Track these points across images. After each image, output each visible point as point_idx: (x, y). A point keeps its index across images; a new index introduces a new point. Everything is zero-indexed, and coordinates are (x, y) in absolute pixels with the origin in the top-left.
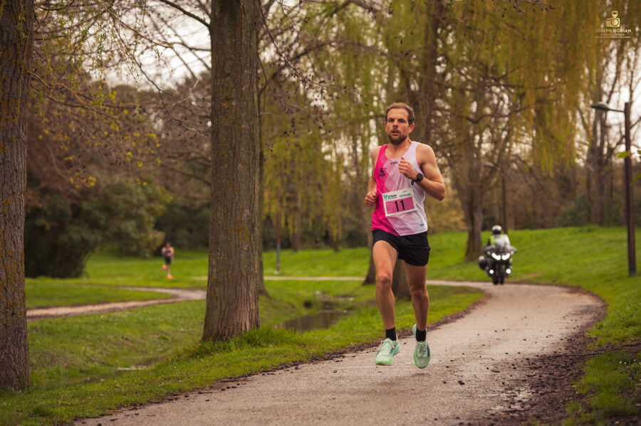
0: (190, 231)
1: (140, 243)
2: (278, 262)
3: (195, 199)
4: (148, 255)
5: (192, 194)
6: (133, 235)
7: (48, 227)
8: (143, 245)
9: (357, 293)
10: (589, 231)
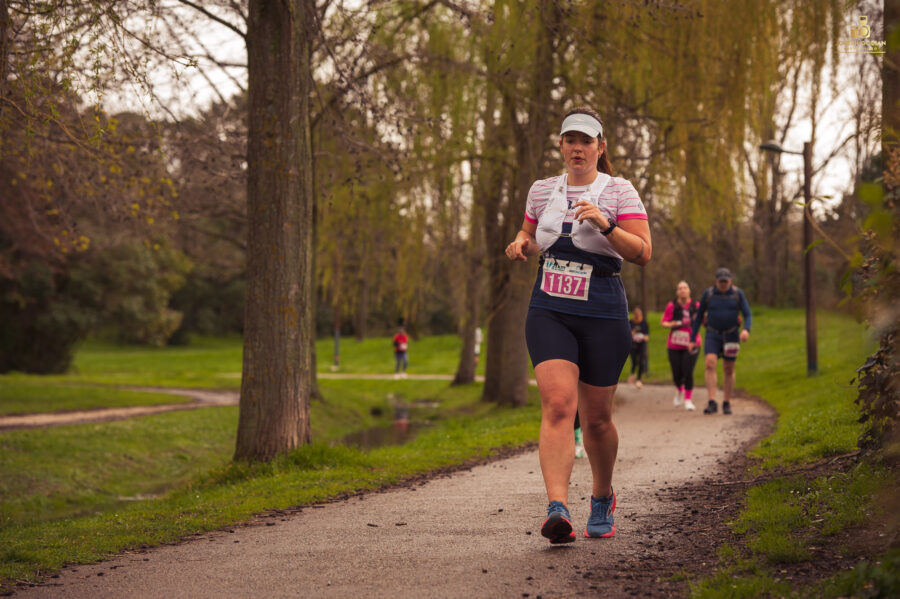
0: (217, 310)
1: (149, 326)
2: (336, 354)
3: (224, 268)
4: (159, 343)
5: (220, 261)
7: (23, 305)
8: (153, 328)
9: (443, 396)
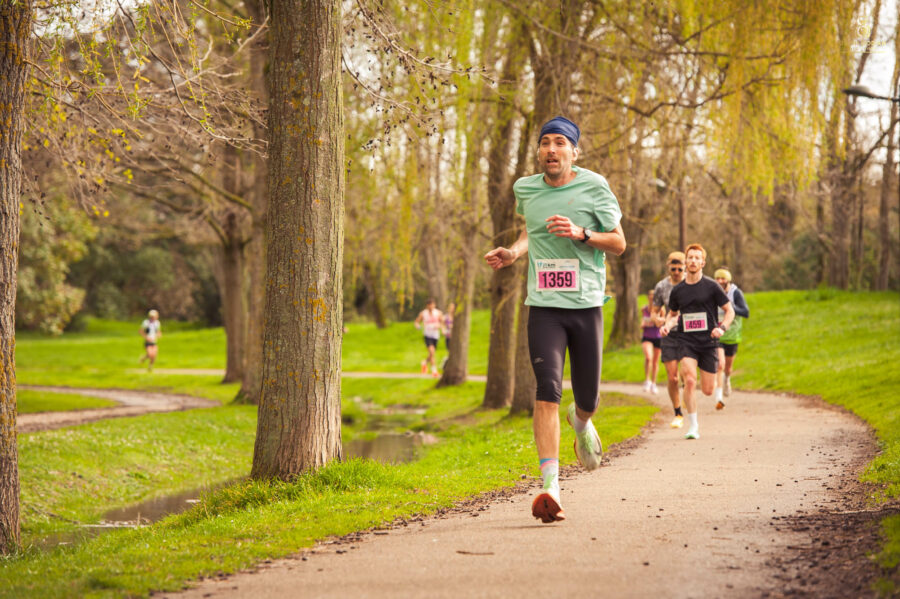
1: (42, 307)
4: (54, 328)
5: (127, 222)
6: (29, 292)
8: (46, 310)
9: (427, 401)
10: (823, 298)
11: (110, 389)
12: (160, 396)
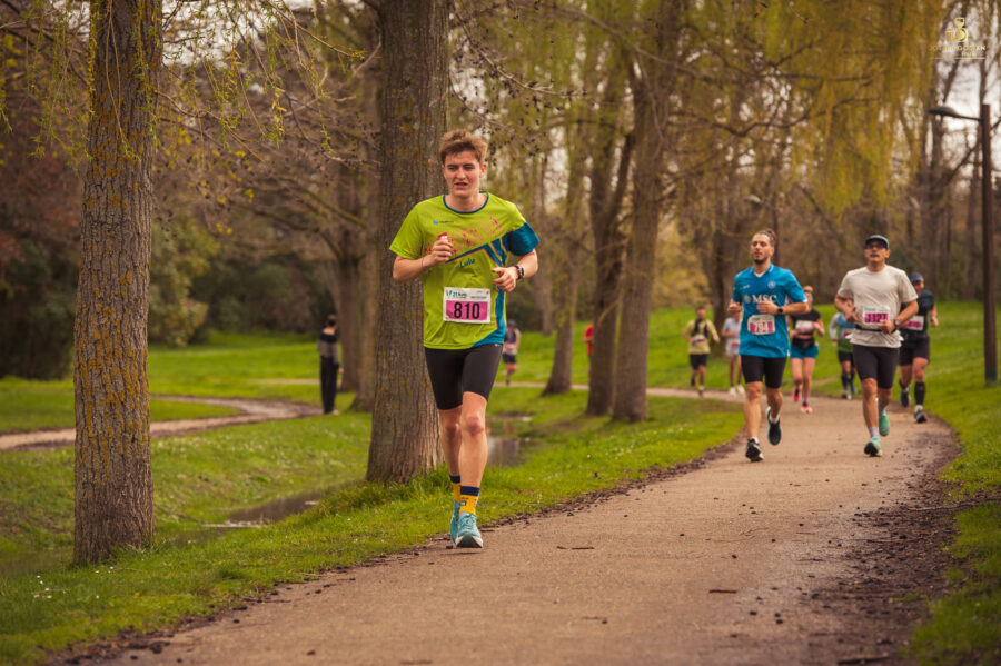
0: (242, 299)
1: (167, 321)
3: (253, 248)
4: (179, 341)
5: (247, 240)
6: (157, 308)
7: (11, 294)
8: (171, 324)
9: (533, 408)
11: (233, 398)
12: (279, 404)
